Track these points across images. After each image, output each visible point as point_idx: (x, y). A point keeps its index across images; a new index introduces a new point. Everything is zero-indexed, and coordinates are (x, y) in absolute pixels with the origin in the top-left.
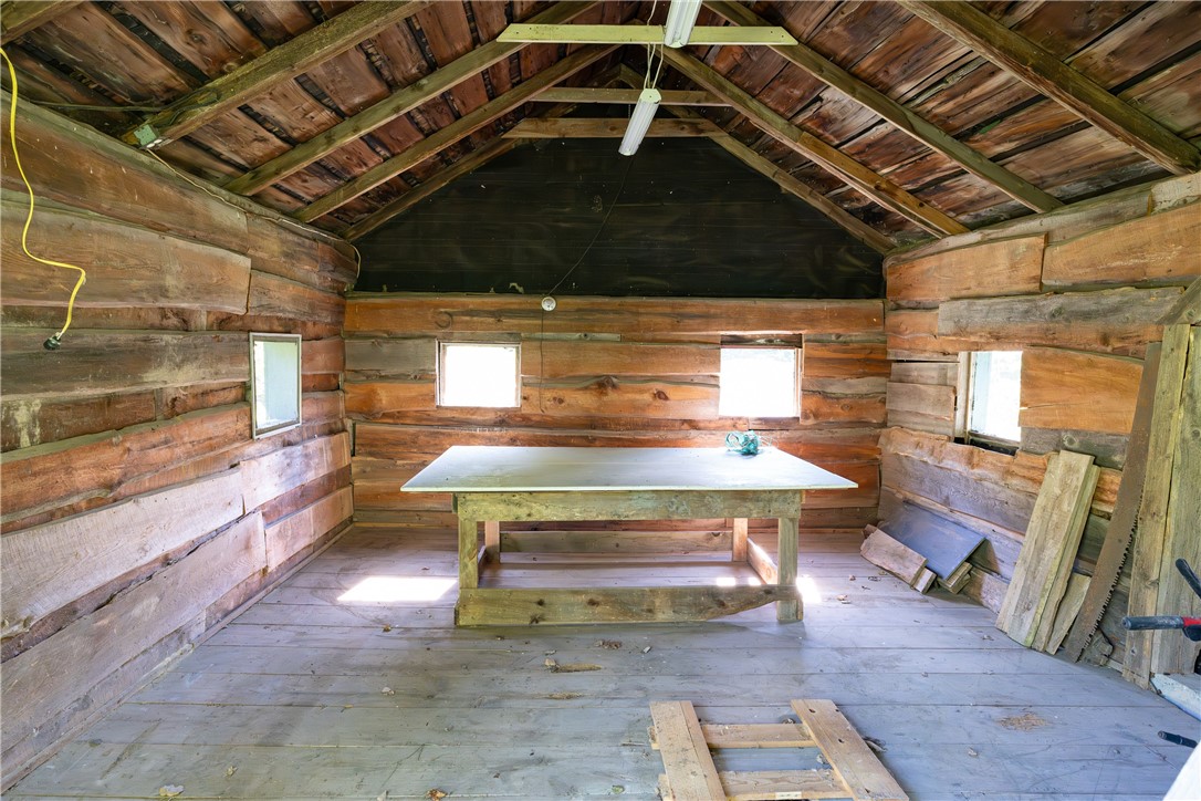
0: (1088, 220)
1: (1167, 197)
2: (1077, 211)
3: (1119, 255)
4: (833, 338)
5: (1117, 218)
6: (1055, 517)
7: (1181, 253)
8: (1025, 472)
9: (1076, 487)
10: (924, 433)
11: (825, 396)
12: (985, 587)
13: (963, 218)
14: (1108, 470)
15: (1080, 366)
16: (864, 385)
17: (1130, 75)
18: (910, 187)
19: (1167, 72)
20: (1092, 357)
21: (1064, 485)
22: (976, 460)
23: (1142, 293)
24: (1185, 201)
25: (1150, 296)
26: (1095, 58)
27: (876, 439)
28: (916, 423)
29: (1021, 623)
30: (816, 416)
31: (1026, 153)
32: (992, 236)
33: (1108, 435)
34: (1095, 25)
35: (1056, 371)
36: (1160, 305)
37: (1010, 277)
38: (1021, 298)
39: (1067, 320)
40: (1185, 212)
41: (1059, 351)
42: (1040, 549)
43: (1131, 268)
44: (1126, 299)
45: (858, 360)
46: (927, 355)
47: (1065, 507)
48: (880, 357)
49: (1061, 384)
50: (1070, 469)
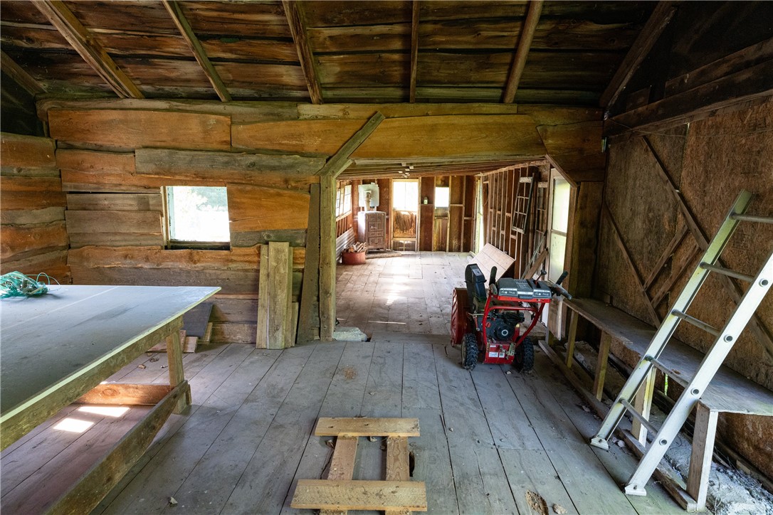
0: (260, 114)
1: (307, 113)
2: (251, 107)
3: (285, 137)
4: (15, 171)
5: (279, 118)
6: (277, 278)
7: (321, 142)
8: (242, 259)
9: (285, 259)
10: (130, 247)
11: (19, 228)
12: (226, 332)
13: (144, 87)
14: (297, 248)
15: (272, 196)
16: (48, 214)
17: (328, 51)
18: (114, 51)
19: (342, 56)
20: (279, 191)
21: (278, 261)
22: (196, 258)
23: (305, 159)
24: (317, 117)
25: (311, 161)
26: (321, 35)
27: (65, 260)
28: (116, 241)
29: (275, 339)
30: (12, 248)
31: (237, 64)
32: (180, 108)
33: (292, 230)
34: (336, 20)
35: (256, 199)
36: (316, 166)
37: (204, 138)
38: (221, 153)
39: (259, 169)
40: (320, 123)
41: (256, 187)
42: (273, 297)
43: (294, 145)
44: (296, 161)
45: (41, 192)
46: (123, 188)
47: (282, 271)
48: (57, 189)
49: (260, 206)
50: (278, 251)
